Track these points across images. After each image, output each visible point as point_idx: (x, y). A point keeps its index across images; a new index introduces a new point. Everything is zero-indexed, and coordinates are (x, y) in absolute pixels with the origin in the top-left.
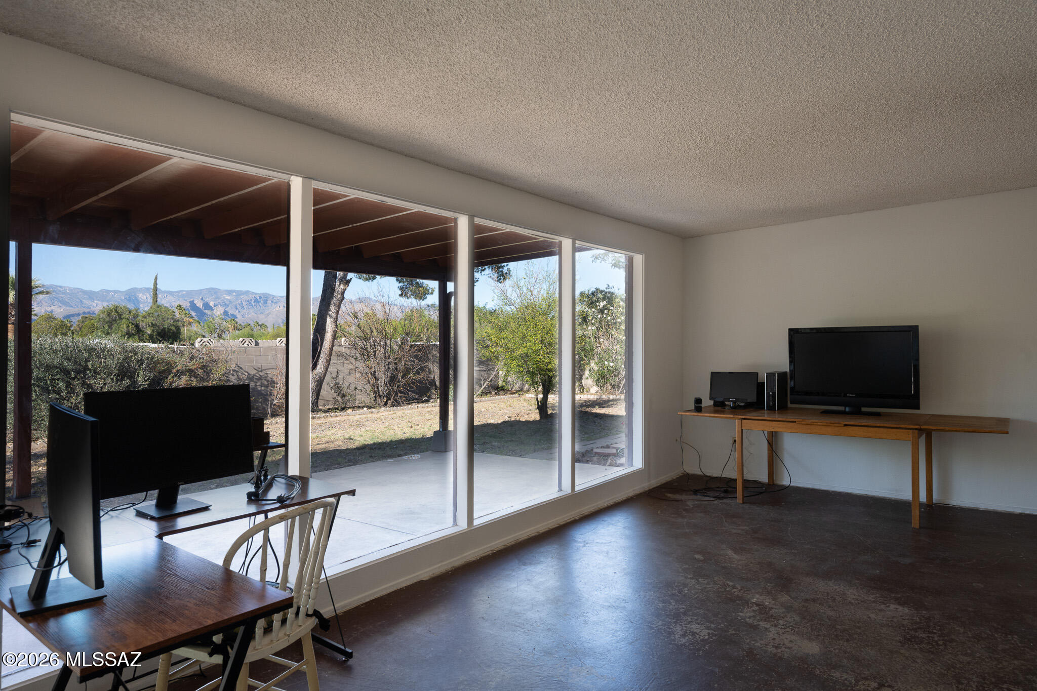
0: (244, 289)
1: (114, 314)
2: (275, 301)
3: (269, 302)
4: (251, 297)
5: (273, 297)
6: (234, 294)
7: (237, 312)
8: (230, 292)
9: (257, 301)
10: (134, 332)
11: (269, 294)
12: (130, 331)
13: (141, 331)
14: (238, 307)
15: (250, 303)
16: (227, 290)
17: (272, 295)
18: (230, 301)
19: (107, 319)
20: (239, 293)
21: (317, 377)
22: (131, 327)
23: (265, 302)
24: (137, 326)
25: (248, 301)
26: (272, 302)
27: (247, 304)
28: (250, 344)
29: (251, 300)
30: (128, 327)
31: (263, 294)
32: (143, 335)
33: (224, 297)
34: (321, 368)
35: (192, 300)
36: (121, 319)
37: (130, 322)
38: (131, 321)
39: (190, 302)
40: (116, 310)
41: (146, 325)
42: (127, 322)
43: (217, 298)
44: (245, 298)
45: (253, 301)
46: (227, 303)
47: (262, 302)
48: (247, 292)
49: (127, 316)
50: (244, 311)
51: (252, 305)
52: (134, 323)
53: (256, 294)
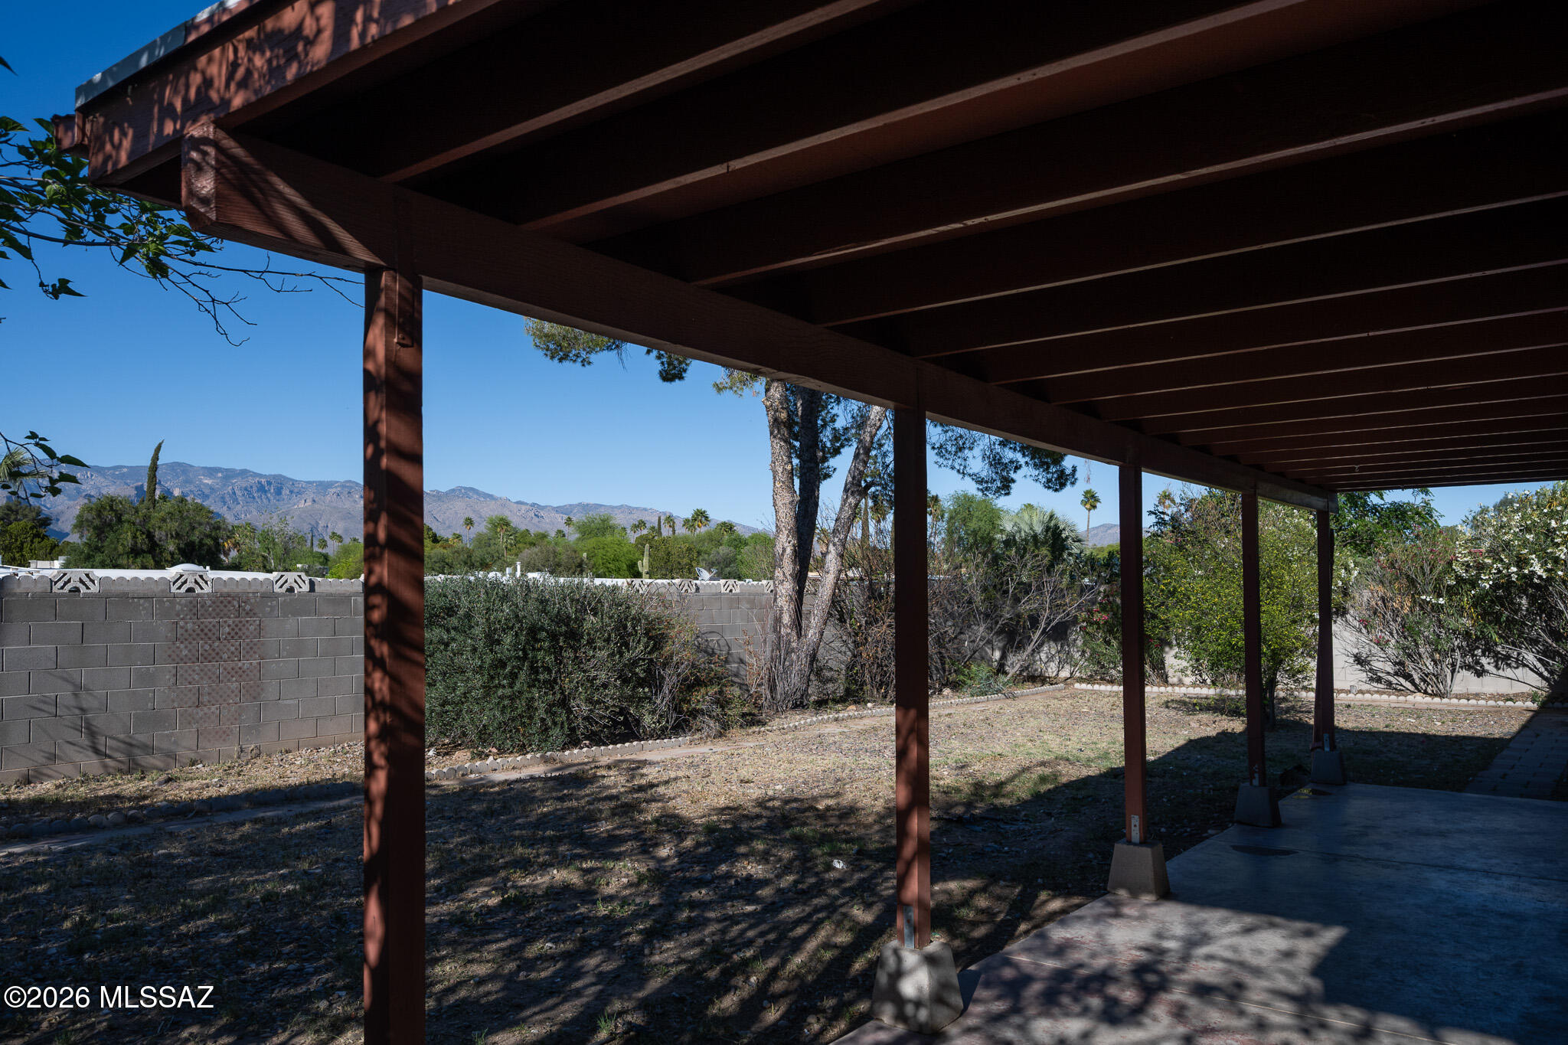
0: (238, 466)
1: (109, 516)
2: (296, 490)
3: (285, 492)
4: (252, 481)
5: (294, 482)
6: (220, 475)
7: (225, 508)
8: (211, 472)
9: (262, 489)
10: (145, 547)
11: (284, 477)
12: (139, 545)
13: (158, 545)
14: (227, 499)
15: (250, 493)
16: (206, 468)
17: (292, 480)
18: (212, 489)
19: (97, 522)
20: (229, 474)
22: (140, 538)
23: (279, 492)
24: (150, 536)
25: (246, 489)
26: (291, 492)
27: (243, 495)
29: (251, 487)
30: (135, 537)
31: (275, 477)
32: (161, 553)
33: (200, 480)
35: (140, 483)
36: (119, 520)
37: (137, 530)
38: (139, 527)
39: (137, 488)
40: (111, 507)
41: (167, 535)
42: (133, 529)
43: (187, 481)
44: (238, 482)
45: (255, 489)
46: (207, 492)
47: (272, 491)
48: (244, 473)
49: (133, 518)
50: (239, 507)
51: (254, 498)
52: (144, 530)
53: (261, 476)
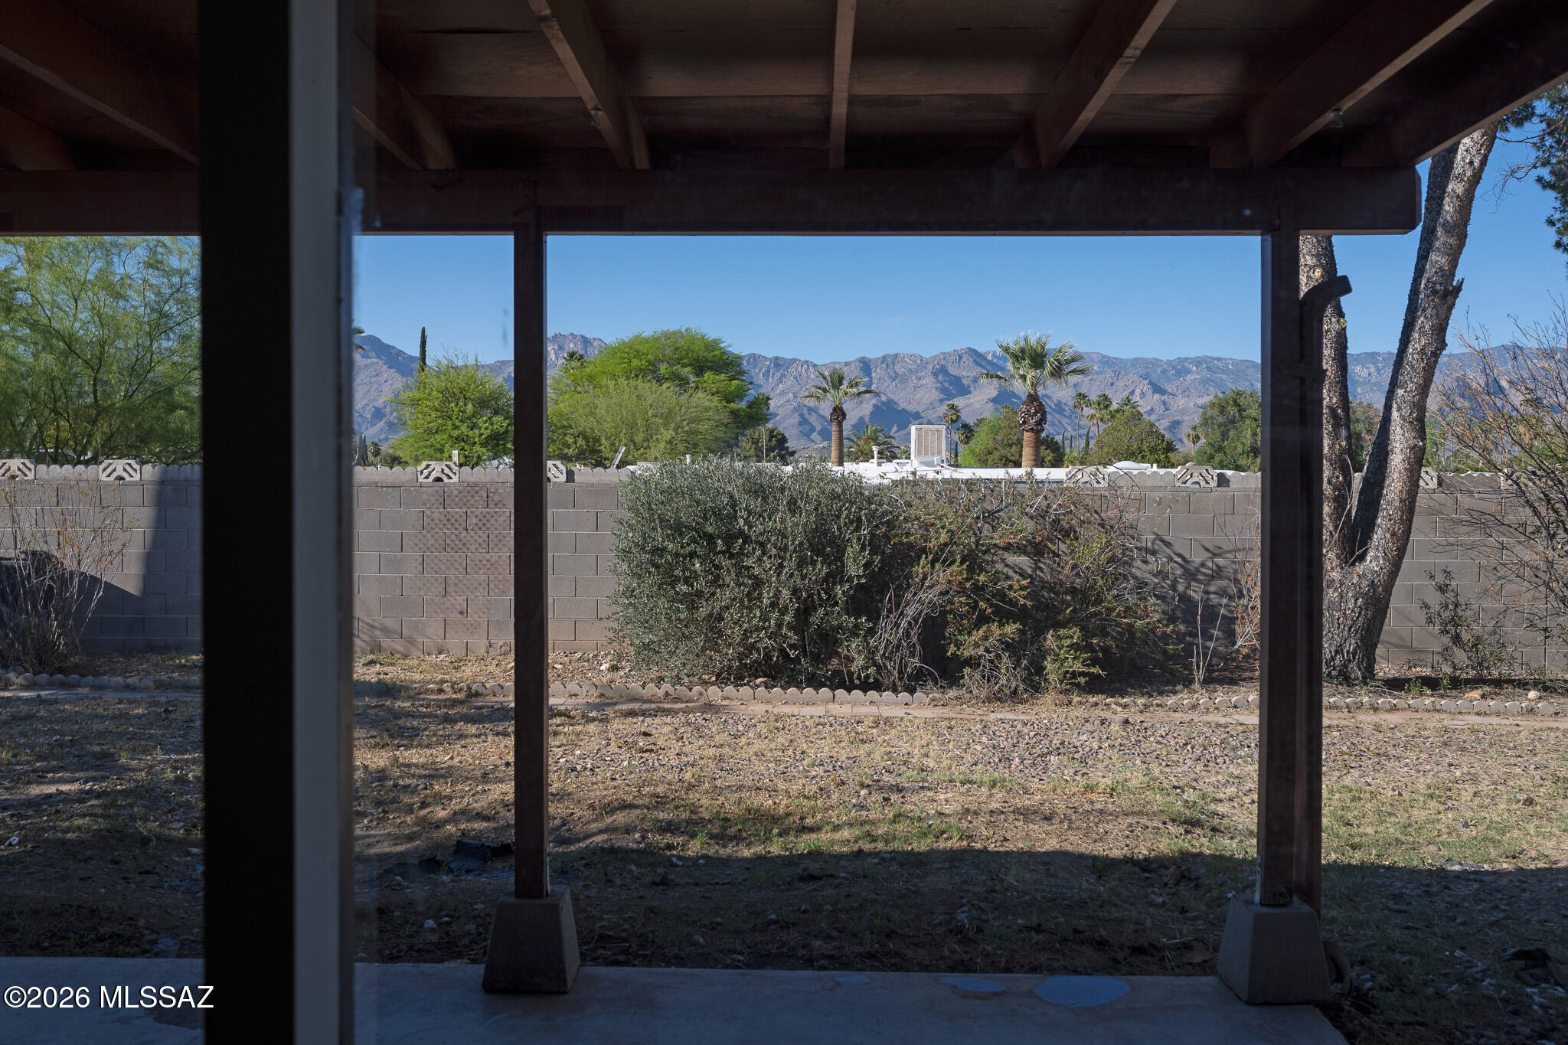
19: (1220, 419)
21: (1365, 583)
28: (1203, 483)
34: (1376, 558)
40: (1233, 401)
